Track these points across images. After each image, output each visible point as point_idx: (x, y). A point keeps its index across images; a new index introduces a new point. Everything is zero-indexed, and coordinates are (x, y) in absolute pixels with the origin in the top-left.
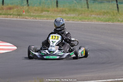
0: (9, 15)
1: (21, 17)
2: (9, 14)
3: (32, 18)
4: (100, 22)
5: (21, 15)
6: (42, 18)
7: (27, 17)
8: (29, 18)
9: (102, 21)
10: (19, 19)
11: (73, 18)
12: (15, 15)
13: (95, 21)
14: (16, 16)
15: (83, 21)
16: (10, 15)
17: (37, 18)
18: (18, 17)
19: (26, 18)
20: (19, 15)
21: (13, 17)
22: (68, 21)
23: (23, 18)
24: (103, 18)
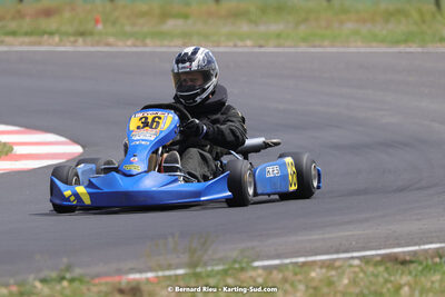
0: (46, 37)
1: (89, 39)
2: (44, 33)
3: (129, 43)
4: (374, 44)
5: (91, 34)
6: (166, 43)
7: (111, 40)
8: (120, 43)
9: (383, 41)
10: (82, 46)
11: (279, 36)
12: (67, 34)
13: (359, 44)
14: (72, 39)
15: (314, 47)
16: (51, 34)
17: (148, 41)
18: (80, 40)
19: (108, 45)
20: (82, 34)
21: (61, 40)
22: (261, 46)
23: (98, 43)
24: (384, 32)
